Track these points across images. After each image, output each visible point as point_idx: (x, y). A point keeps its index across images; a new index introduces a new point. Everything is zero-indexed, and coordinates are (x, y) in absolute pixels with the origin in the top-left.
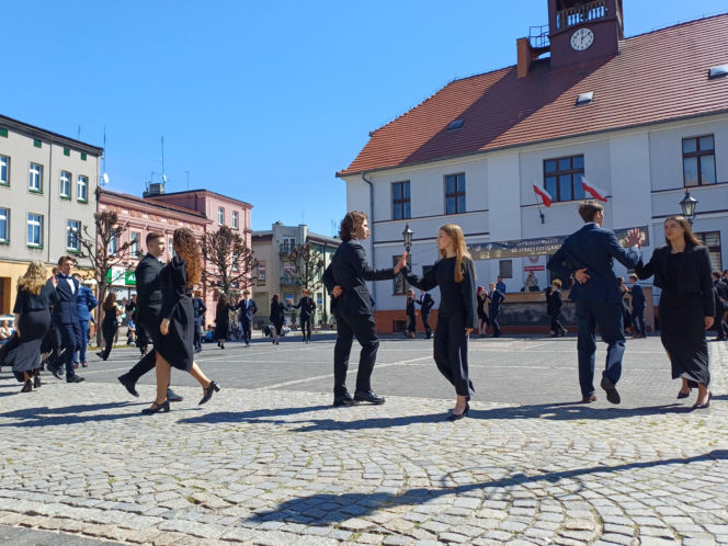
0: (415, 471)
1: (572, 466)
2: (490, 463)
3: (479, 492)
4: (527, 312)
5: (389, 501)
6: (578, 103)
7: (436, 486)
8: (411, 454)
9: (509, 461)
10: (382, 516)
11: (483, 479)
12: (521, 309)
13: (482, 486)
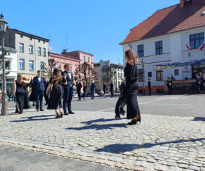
0: (146, 137)
1: (200, 137)
2: (171, 135)
3: (168, 145)
4: (184, 87)
5: (138, 147)
6: (202, 15)
7: (154, 142)
8: (145, 132)
9: (178, 135)
10: (136, 151)
11: (169, 141)
12: (182, 86)
13: (169, 143)
